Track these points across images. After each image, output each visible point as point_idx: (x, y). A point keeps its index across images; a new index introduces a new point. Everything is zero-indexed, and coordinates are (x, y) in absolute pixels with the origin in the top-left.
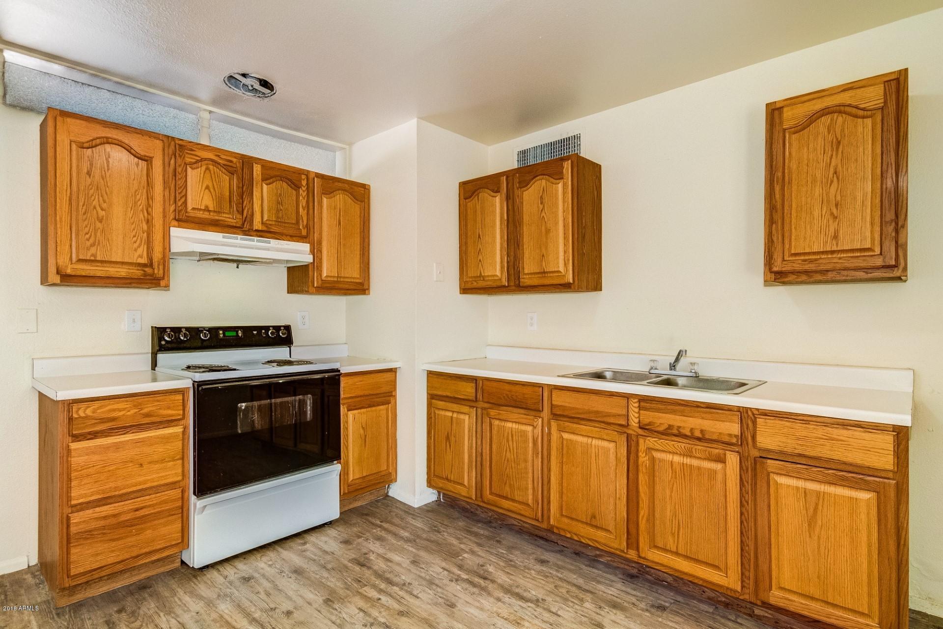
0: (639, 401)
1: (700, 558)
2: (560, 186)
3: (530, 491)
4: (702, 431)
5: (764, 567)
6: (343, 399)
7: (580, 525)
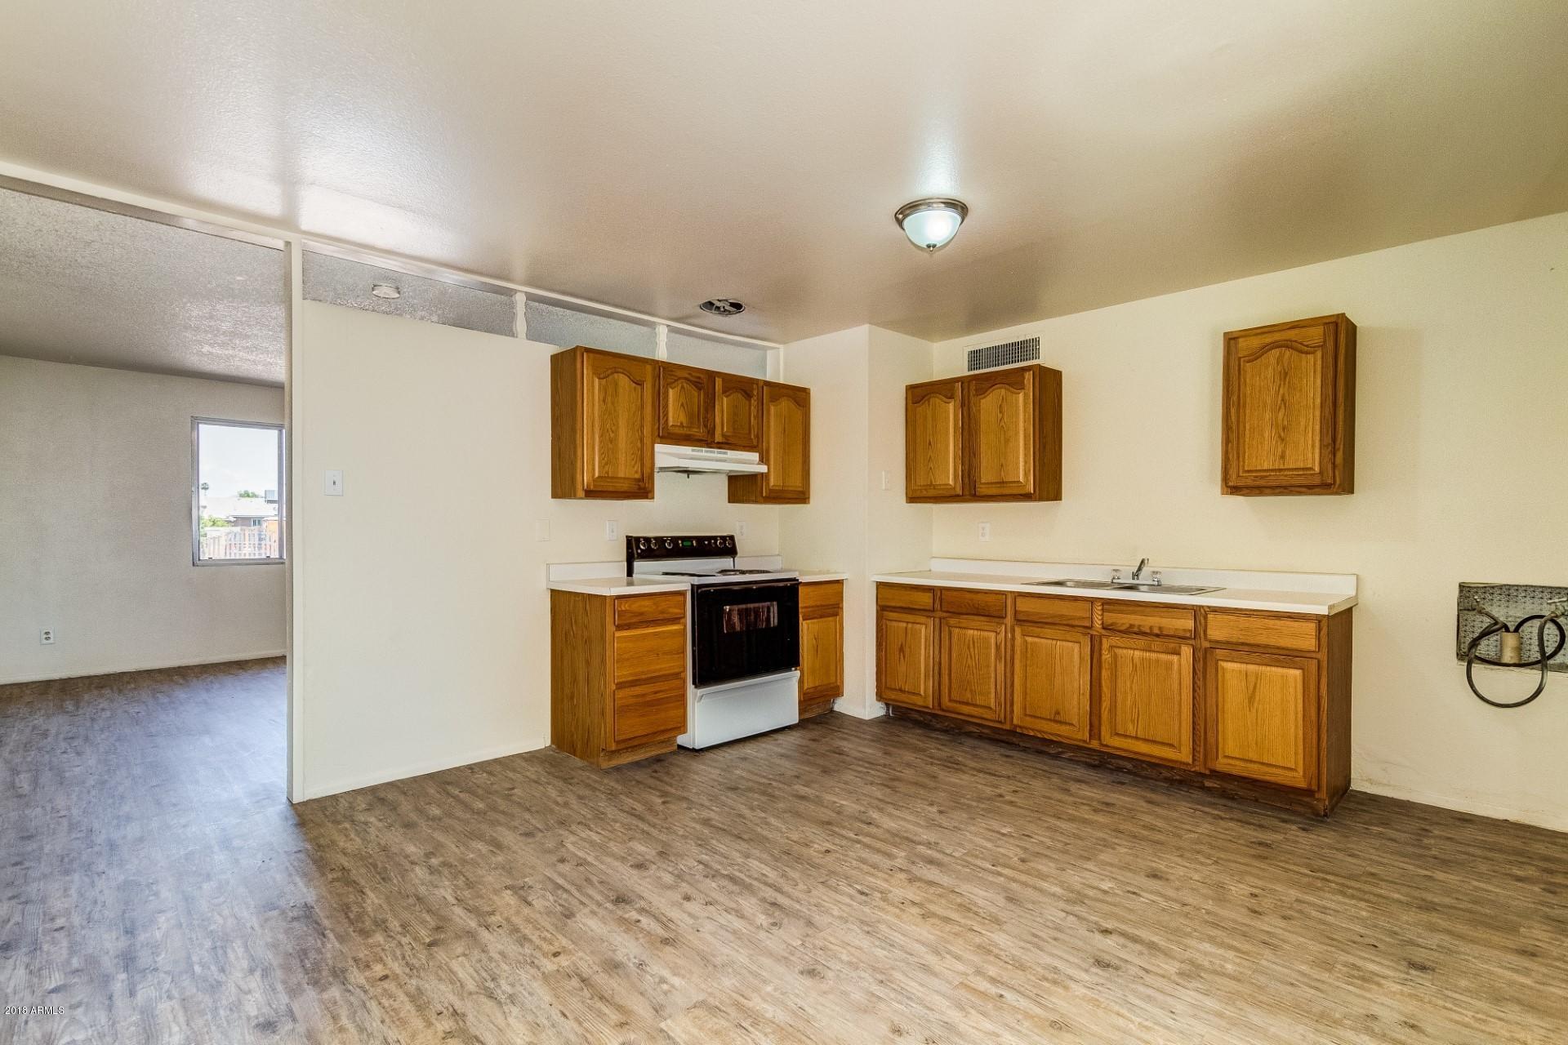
0: (1103, 605)
1: (1158, 739)
2: (1021, 396)
3: (993, 695)
4: (1160, 628)
5: (1211, 740)
6: (802, 608)
7: (1043, 721)
